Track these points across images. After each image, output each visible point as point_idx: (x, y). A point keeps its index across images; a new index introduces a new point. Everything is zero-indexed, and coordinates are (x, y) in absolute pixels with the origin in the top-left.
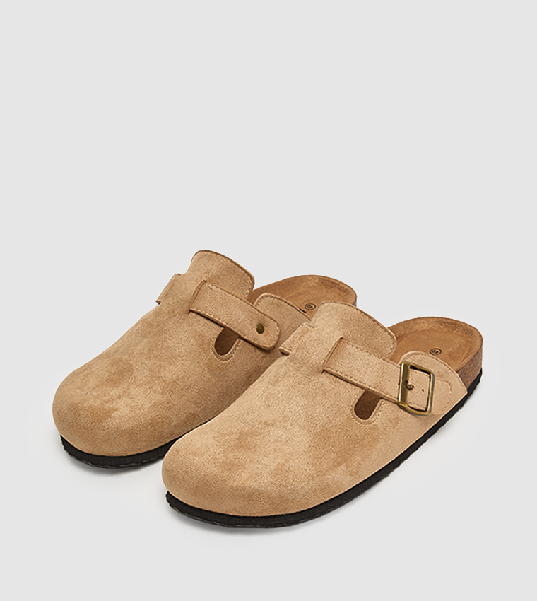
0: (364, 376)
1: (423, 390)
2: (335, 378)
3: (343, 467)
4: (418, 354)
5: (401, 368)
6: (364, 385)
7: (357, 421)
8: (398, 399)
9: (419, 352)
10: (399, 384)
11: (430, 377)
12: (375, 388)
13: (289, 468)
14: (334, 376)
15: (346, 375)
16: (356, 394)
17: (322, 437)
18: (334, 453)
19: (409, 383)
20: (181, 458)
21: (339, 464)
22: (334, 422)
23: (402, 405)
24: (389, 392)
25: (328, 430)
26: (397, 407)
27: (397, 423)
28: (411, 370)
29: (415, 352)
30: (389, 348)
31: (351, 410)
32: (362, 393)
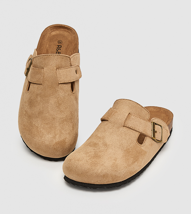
0: (139, 127)
1: (160, 133)
2: (129, 129)
3: (136, 163)
4: (156, 119)
5: (152, 124)
6: (140, 131)
7: (139, 145)
8: (152, 136)
9: (156, 118)
10: (152, 130)
11: (161, 128)
12: (144, 132)
13: (117, 164)
14: (128, 128)
15: (132, 127)
16: (137, 135)
17: (127, 152)
18: (132, 158)
19: (155, 130)
20: (73, 163)
21: (135, 162)
22: (130, 146)
23: (153, 139)
24: (149, 133)
25: (129, 149)
26: (152, 139)
27: (152, 146)
28: (155, 125)
29: (155, 118)
30: (148, 117)
31: (136, 141)
32: (139, 134)
